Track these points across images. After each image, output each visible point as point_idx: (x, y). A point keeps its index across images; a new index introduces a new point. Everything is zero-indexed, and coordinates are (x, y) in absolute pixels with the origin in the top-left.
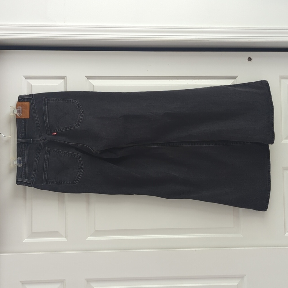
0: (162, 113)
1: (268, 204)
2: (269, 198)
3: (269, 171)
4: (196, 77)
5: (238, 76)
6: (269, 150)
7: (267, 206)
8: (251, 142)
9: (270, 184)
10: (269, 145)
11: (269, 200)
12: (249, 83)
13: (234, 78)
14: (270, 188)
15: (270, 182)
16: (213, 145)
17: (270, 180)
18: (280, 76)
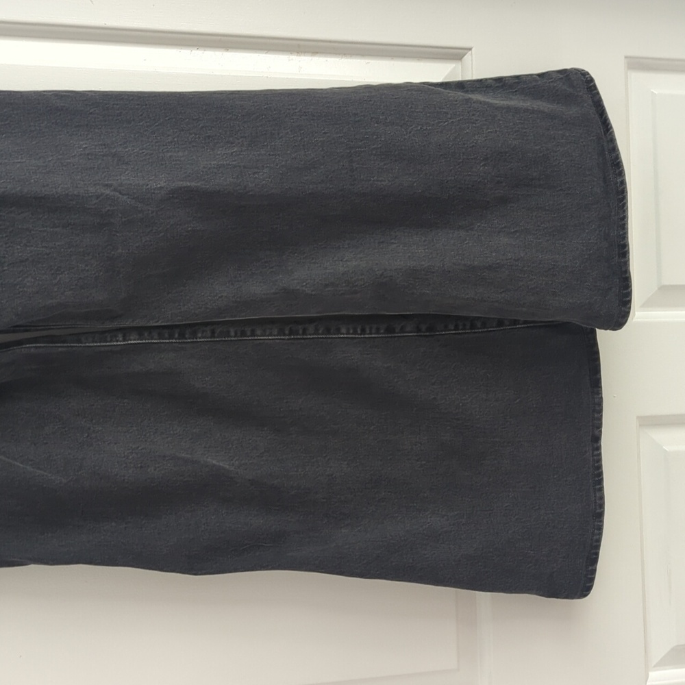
0: (161, 188)
1: (594, 571)
2: (598, 547)
3: (597, 439)
4: (303, 43)
5: (470, 49)
6: (597, 353)
7: (592, 580)
8: (525, 322)
9: (601, 489)
10: (598, 331)
11: (597, 554)
12: (518, 77)
13: (455, 54)
14: (602, 506)
15: (600, 481)
16: (377, 332)
17: (600, 474)
18: (626, 57)
